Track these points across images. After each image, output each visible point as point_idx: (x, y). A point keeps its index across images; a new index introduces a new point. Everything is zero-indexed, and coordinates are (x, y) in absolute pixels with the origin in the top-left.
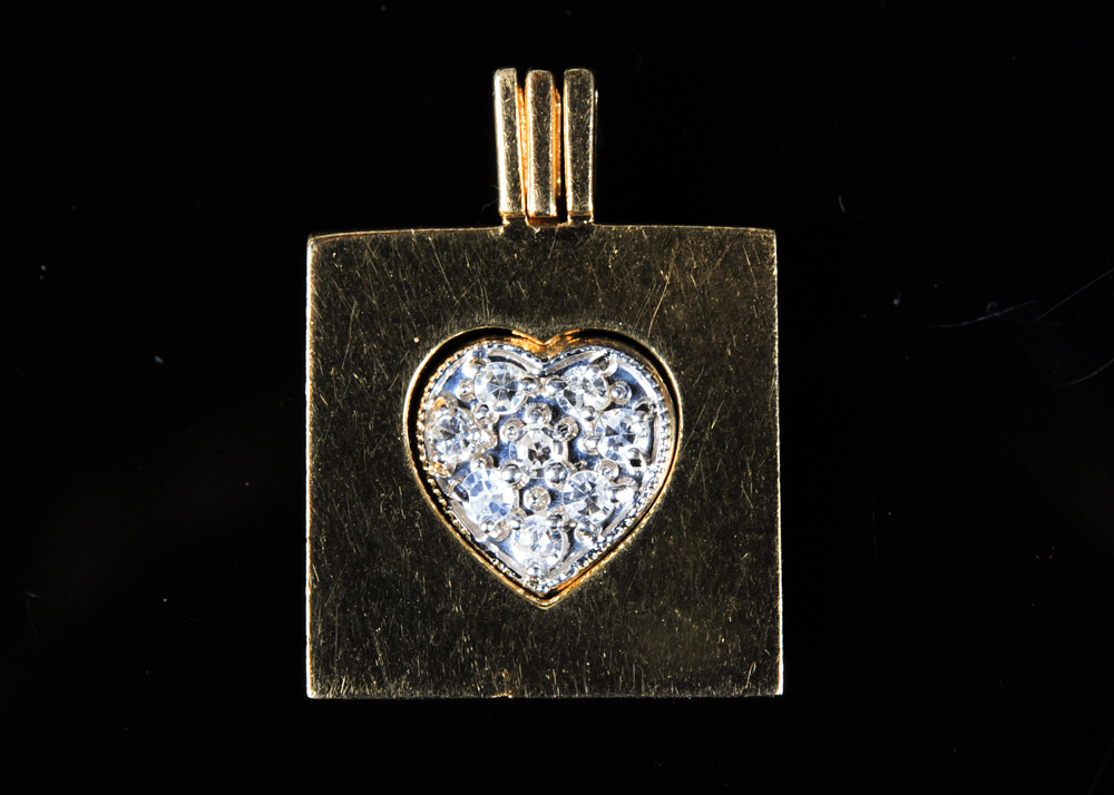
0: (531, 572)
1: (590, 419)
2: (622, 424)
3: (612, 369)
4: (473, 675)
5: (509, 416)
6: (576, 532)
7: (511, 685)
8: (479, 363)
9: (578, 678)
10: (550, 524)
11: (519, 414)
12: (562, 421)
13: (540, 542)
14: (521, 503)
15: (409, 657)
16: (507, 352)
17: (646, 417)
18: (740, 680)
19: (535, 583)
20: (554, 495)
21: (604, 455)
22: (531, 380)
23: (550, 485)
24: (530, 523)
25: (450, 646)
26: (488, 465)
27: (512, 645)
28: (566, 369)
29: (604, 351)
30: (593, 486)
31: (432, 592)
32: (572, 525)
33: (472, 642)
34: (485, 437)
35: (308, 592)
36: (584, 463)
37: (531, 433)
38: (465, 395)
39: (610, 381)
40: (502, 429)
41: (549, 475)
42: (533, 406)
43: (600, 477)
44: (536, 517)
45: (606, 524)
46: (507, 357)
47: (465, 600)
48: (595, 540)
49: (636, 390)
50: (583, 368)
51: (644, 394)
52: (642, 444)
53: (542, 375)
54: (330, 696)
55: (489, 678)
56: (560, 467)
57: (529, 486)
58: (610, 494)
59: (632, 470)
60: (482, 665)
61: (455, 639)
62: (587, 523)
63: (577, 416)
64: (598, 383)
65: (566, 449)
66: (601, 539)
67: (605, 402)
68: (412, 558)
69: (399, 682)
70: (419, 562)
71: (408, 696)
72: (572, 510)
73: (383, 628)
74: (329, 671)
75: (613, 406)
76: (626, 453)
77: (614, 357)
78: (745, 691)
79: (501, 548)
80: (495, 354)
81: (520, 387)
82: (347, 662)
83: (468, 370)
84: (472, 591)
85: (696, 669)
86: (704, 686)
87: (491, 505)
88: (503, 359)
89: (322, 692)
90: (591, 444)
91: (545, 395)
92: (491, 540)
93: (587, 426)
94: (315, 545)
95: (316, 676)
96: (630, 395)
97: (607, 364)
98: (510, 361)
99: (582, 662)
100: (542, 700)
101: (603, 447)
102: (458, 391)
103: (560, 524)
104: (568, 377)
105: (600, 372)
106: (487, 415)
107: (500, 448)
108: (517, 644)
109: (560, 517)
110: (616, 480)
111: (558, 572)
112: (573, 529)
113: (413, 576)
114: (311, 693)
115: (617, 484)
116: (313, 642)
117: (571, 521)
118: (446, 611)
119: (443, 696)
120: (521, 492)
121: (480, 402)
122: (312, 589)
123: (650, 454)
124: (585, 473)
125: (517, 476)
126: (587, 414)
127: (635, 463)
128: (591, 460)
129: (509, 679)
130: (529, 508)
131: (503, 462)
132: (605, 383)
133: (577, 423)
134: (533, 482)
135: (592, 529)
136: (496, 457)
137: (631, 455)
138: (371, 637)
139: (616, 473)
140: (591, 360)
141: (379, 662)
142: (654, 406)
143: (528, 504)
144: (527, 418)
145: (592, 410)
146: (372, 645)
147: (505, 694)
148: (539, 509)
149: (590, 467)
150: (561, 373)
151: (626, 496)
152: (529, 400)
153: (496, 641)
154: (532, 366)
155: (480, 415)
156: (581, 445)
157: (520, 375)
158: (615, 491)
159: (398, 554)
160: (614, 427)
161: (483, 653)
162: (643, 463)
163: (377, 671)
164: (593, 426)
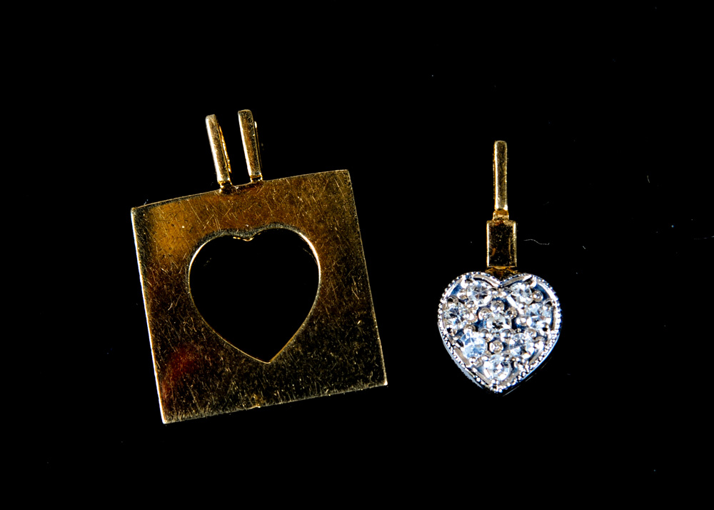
0: (493, 382)
1: (523, 308)
2: (539, 312)
3: (533, 285)
4: (240, 400)
5: (483, 307)
6: (515, 363)
7: (259, 401)
8: (468, 280)
9: (289, 393)
10: (503, 358)
11: (488, 306)
12: (509, 309)
13: (497, 368)
14: (488, 349)
15: (208, 396)
16: (483, 276)
17: (550, 308)
18: (366, 381)
19: (495, 387)
20: (505, 345)
21: (529, 325)
22: (495, 289)
23: (503, 340)
24: (494, 358)
25: (227, 388)
26: (473, 330)
27: (256, 382)
28: (511, 284)
29: (530, 276)
30: (524, 341)
31: (214, 364)
32: (514, 360)
33: (237, 384)
34: (471, 317)
35: (156, 374)
36: (519, 330)
37: (494, 315)
38: (462, 297)
39: (533, 290)
40: (480, 313)
41: (503, 335)
42: (495, 302)
43: (527, 336)
44: (496, 355)
45: (530, 359)
46: (483, 278)
47: (230, 365)
48: (524, 367)
49: (546, 296)
50: (520, 284)
51: (549, 297)
52: (549, 321)
53: (500, 287)
54: (173, 421)
55: (248, 400)
56: (508, 331)
57: (492, 341)
58: (532, 344)
59: (542, 333)
60: (243, 394)
61: (229, 384)
62: (521, 358)
63: (516, 307)
64: (527, 291)
65: (511, 324)
66: (527, 367)
67: (530, 300)
68: (202, 350)
69: (205, 409)
70: (206, 351)
71: (211, 415)
72: (514, 352)
73: (194, 385)
74: (171, 409)
75: (534, 302)
76: (540, 325)
77: (534, 278)
78: (369, 386)
79: (478, 370)
80: (477, 277)
81: (489, 293)
82: (179, 403)
83: (464, 285)
84: (233, 360)
85: (344, 379)
86: (350, 386)
87: (474, 350)
88: (480, 279)
89: (170, 420)
90: (524, 320)
91: (501, 297)
92: (474, 366)
93: (521, 312)
94: (156, 351)
95: (166, 413)
96: (542, 297)
97: (532, 282)
98: (484, 280)
99: (291, 385)
100: (274, 406)
101: (529, 322)
102: (459, 295)
103: (507, 359)
104: (512, 288)
105: (528, 286)
106: (473, 306)
107: (479, 321)
108: (258, 382)
109: (508, 356)
110: (535, 338)
111: (506, 382)
112: (513, 362)
113: (204, 358)
114: (165, 422)
115: (535, 340)
116: (162, 397)
117: (513, 358)
118: (223, 371)
119: (227, 412)
120: (489, 344)
121: (470, 300)
122: (158, 372)
123: (552, 326)
124: (520, 334)
125: (487, 335)
126: (522, 306)
127: (545, 329)
128: (523, 328)
129: (257, 398)
130: (492, 351)
131: (480, 329)
132: (530, 291)
133: (516, 310)
134: (495, 339)
135: (523, 361)
136: (478, 326)
137: (543, 326)
138: (189, 390)
139: (535, 335)
140: (524, 280)
141: (195, 401)
142: (554, 302)
143: (492, 350)
144: (492, 308)
145: (524, 304)
146: (190, 393)
147: (256, 406)
148: (497, 351)
149: (522, 331)
150: (509, 286)
151: (540, 346)
152: (493, 299)
153: (248, 382)
154: (494, 282)
155: (469, 306)
156: (518, 322)
157: (489, 287)
158: (535, 343)
159: (196, 349)
160: (534, 312)
161: (243, 388)
162: (549, 330)
163: (194, 405)
164: (524, 312)
